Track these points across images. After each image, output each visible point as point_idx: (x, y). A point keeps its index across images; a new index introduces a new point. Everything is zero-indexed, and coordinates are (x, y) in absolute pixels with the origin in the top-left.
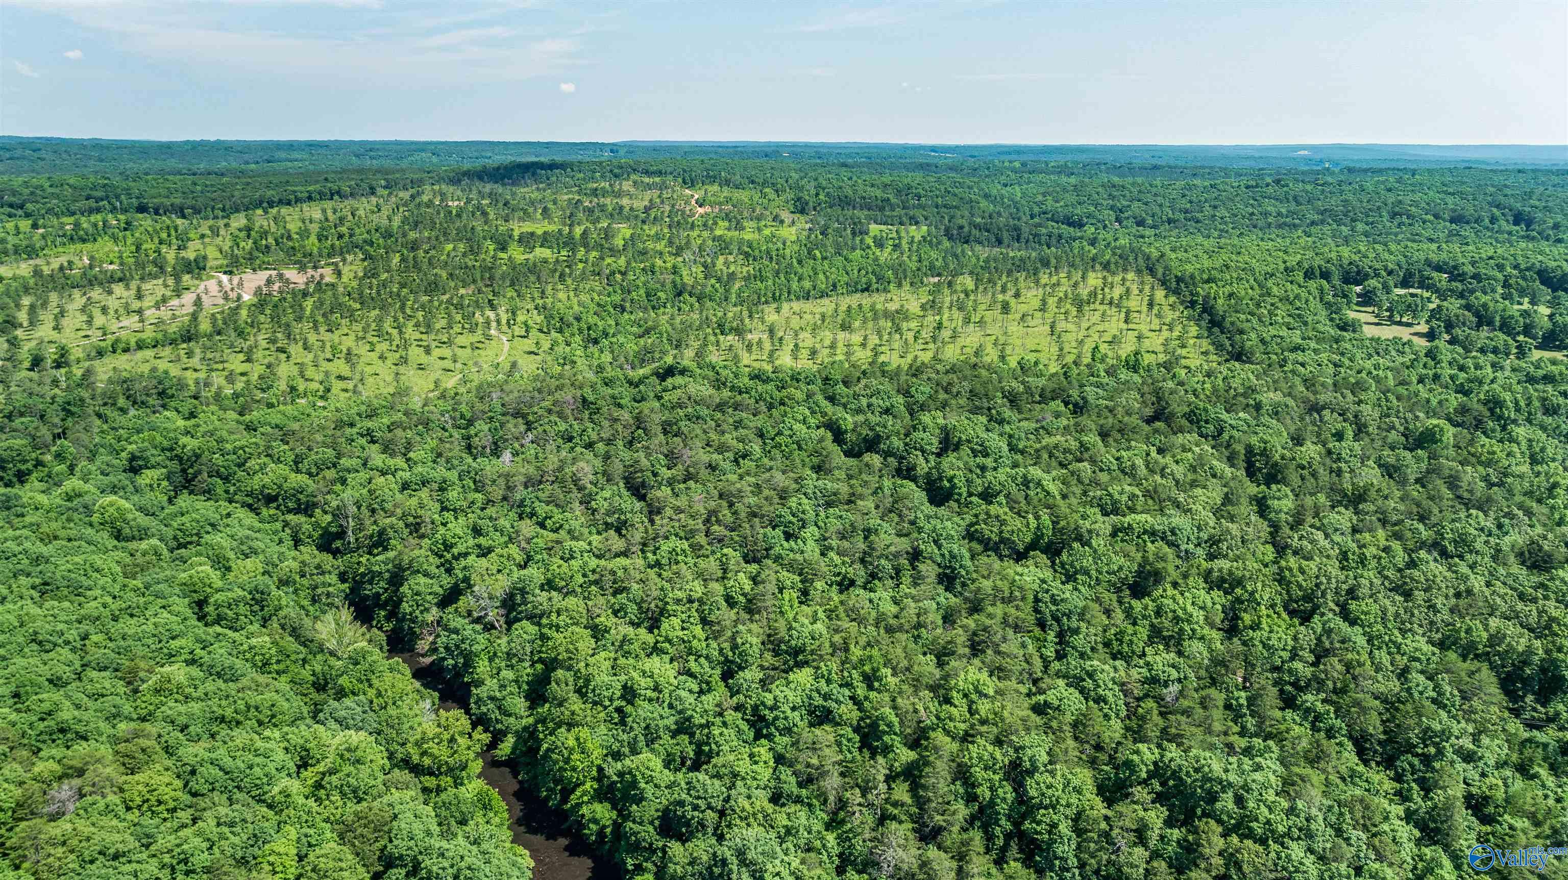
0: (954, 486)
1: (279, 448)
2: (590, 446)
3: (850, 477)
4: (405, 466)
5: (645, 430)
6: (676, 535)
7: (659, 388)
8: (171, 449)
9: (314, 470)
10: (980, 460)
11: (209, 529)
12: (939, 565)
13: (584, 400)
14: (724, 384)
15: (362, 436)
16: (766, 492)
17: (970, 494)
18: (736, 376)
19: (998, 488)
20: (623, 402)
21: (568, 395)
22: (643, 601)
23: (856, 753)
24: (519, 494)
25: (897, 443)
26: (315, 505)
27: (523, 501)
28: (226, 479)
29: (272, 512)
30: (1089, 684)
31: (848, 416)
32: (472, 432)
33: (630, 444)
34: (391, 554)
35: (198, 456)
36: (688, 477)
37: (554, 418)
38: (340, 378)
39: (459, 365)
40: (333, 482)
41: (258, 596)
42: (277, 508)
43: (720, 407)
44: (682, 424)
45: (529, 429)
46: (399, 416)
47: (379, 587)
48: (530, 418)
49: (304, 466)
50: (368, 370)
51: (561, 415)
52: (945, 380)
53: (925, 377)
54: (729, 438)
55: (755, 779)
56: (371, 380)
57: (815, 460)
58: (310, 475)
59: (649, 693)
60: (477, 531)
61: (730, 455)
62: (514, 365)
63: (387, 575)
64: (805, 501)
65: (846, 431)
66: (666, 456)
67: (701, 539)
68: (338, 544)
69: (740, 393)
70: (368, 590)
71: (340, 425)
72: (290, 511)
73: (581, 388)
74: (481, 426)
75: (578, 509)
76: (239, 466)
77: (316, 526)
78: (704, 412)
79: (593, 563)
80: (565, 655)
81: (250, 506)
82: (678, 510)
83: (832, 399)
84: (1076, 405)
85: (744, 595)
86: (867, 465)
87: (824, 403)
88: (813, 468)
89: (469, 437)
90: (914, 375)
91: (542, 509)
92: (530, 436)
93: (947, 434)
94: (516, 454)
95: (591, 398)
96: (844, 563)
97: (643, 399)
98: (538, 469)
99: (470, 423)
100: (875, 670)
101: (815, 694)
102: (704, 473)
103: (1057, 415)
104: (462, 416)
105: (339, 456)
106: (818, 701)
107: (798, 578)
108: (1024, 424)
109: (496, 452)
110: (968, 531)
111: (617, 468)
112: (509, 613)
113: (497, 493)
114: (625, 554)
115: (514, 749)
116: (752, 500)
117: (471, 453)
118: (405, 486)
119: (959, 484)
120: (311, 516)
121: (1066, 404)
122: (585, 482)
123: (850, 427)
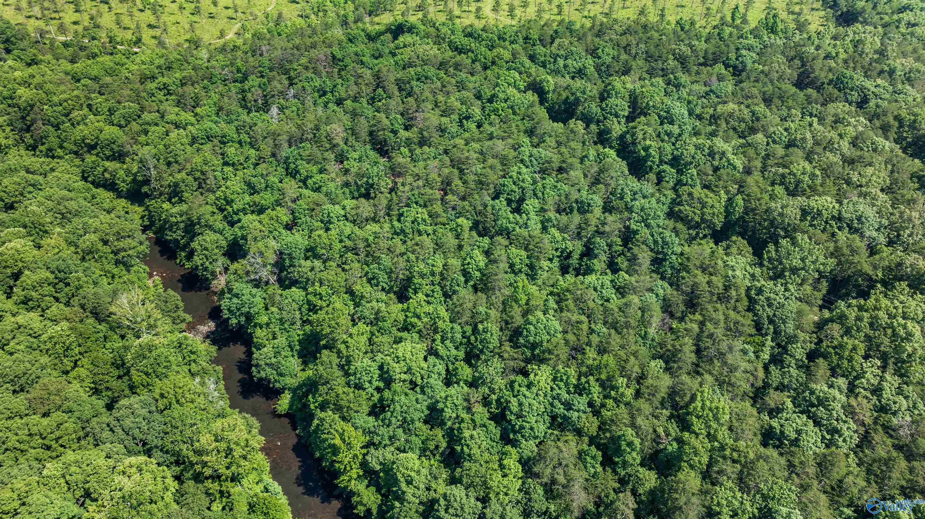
0: (649, 156)
1: (97, 100)
2: (339, 102)
3: (559, 144)
4: (193, 120)
5: (383, 88)
6: (416, 203)
7: (392, 45)
8: (11, 98)
9: (123, 122)
10: (667, 127)
11: (31, 189)
12: (652, 250)
13: (334, 57)
14: (444, 39)
15: (160, 89)
16: (491, 161)
17: (661, 162)
18: (453, 32)
19: (689, 159)
20: (364, 59)
21: (320, 53)
22: (391, 272)
23: (599, 469)
24: (285, 151)
25: (594, 108)
26: (127, 154)
27: (288, 158)
28: (57, 127)
29: (94, 158)
30: (821, 412)
31: (549, 78)
32: (246, 87)
33: (372, 101)
34: (184, 207)
35: (32, 106)
36: (423, 142)
37: (310, 75)
38: (150, 26)
39: (239, 14)
40: (138, 134)
41: (60, 275)
42: (97, 155)
43: (442, 65)
44: (414, 83)
45: (291, 84)
46: (189, 72)
47: (178, 235)
48: (292, 74)
49: (116, 118)
50: (172, 18)
51: (316, 72)
52: (624, 41)
53: (607, 38)
54: (454, 102)
55: (506, 494)
56: (174, 28)
57: (528, 124)
58: (120, 126)
59: (403, 376)
60: (252, 189)
61: (455, 117)
62: (280, 16)
63: (182, 225)
64: (524, 170)
65: (548, 92)
66: (402, 115)
67: (438, 207)
68: (145, 189)
69: (460, 53)
70: (170, 236)
71: (144, 79)
72: (107, 159)
73: (330, 46)
74: (253, 81)
75: (333, 168)
76: (66, 115)
77: (128, 172)
78: (431, 71)
79: (348, 228)
80: (328, 330)
81: (76, 153)
82: (418, 177)
83: (532, 58)
84: (735, 67)
85: (479, 270)
86: (572, 131)
87: (528, 63)
88: (526, 132)
89: (244, 91)
90: (598, 36)
91: (304, 168)
92: (292, 92)
93: (636, 98)
94: (282, 109)
95: (339, 56)
96: (564, 239)
97: (380, 56)
98: (299, 127)
99: (245, 78)
100: (610, 378)
101: (556, 402)
102: (435, 138)
103: (720, 79)
104: (239, 71)
105: (142, 109)
106: (560, 409)
107: (524, 253)
108: (696, 87)
109: (266, 108)
110: (671, 209)
111: (363, 126)
112: (281, 271)
113: (266, 149)
114: (374, 220)
115: (291, 405)
116: (478, 168)
117: (245, 107)
118: (194, 140)
119: (653, 153)
120: (124, 163)
121: (727, 66)
122: (338, 140)
123: (552, 88)
